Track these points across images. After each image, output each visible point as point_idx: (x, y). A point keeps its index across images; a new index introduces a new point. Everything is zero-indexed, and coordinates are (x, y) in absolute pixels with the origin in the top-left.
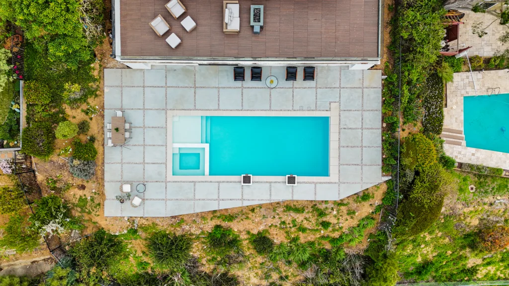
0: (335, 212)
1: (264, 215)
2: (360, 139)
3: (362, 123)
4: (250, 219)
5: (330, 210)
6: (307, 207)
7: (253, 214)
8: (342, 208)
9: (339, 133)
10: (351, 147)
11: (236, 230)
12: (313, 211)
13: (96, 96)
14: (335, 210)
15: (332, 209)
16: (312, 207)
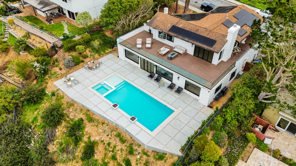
0: (138, 157)
1: (105, 131)
2: (182, 128)
3: (188, 123)
4: (97, 128)
5: (137, 153)
6: (128, 142)
7: (101, 126)
8: (145, 157)
9: (174, 119)
10: (174, 128)
11: (86, 130)
12: (129, 147)
13: (100, 55)
14: (140, 155)
15: (139, 153)
16: (130, 144)
